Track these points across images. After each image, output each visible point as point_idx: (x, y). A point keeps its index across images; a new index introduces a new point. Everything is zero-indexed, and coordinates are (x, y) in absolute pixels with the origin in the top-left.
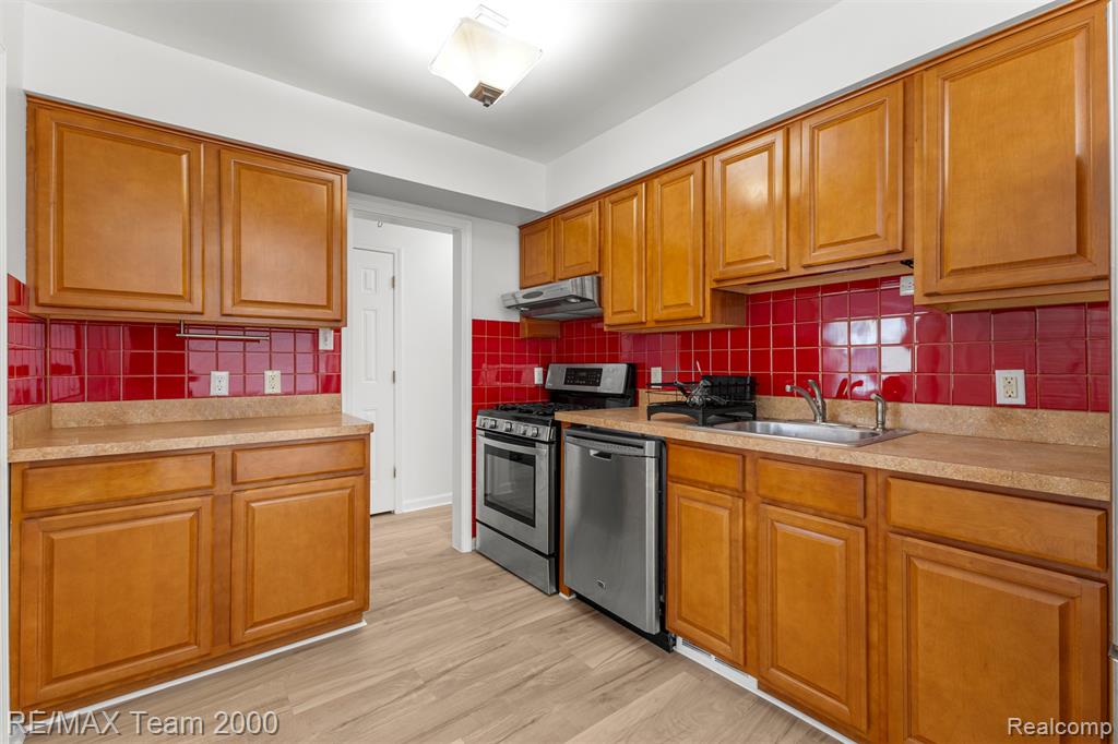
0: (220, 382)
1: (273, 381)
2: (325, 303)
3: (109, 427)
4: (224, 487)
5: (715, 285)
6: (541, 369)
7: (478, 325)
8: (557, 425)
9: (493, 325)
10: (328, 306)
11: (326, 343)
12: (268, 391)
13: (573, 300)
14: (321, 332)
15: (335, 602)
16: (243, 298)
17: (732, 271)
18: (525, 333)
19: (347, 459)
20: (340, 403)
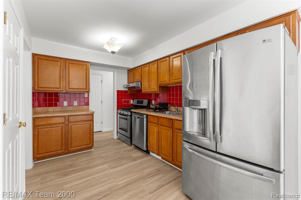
0: (65, 103)
1: (76, 103)
2: (85, 88)
3: (46, 112)
4: (67, 123)
5: (159, 85)
6: (132, 100)
7: (118, 91)
9: (121, 91)
10: (86, 89)
11: (86, 96)
12: (74, 105)
13: (136, 87)
14: (85, 93)
15: (87, 145)
16: (70, 88)
17: (162, 83)
18: (129, 93)
19: (89, 118)
20: (89, 108)
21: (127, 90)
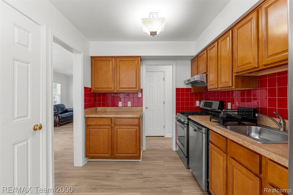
0: (120, 104)
1: (129, 104)
2: (135, 87)
3: (104, 112)
4: (113, 125)
5: (236, 75)
6: (199, 102)
7: (178, 90)
8: (189, 119)
9: (183, 89)
10: (136, 88)
11: (140, 96)
12: (128, 106)
13: (199, 82)
14: (139, 93)
16: (121, 87)
18: (193, 91)
20: (142, 109)
21: (190, 87)
